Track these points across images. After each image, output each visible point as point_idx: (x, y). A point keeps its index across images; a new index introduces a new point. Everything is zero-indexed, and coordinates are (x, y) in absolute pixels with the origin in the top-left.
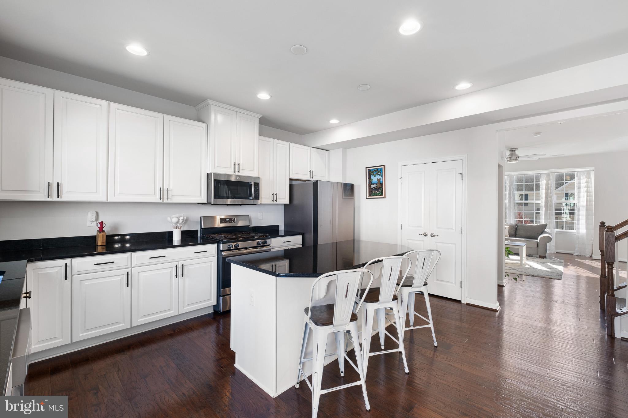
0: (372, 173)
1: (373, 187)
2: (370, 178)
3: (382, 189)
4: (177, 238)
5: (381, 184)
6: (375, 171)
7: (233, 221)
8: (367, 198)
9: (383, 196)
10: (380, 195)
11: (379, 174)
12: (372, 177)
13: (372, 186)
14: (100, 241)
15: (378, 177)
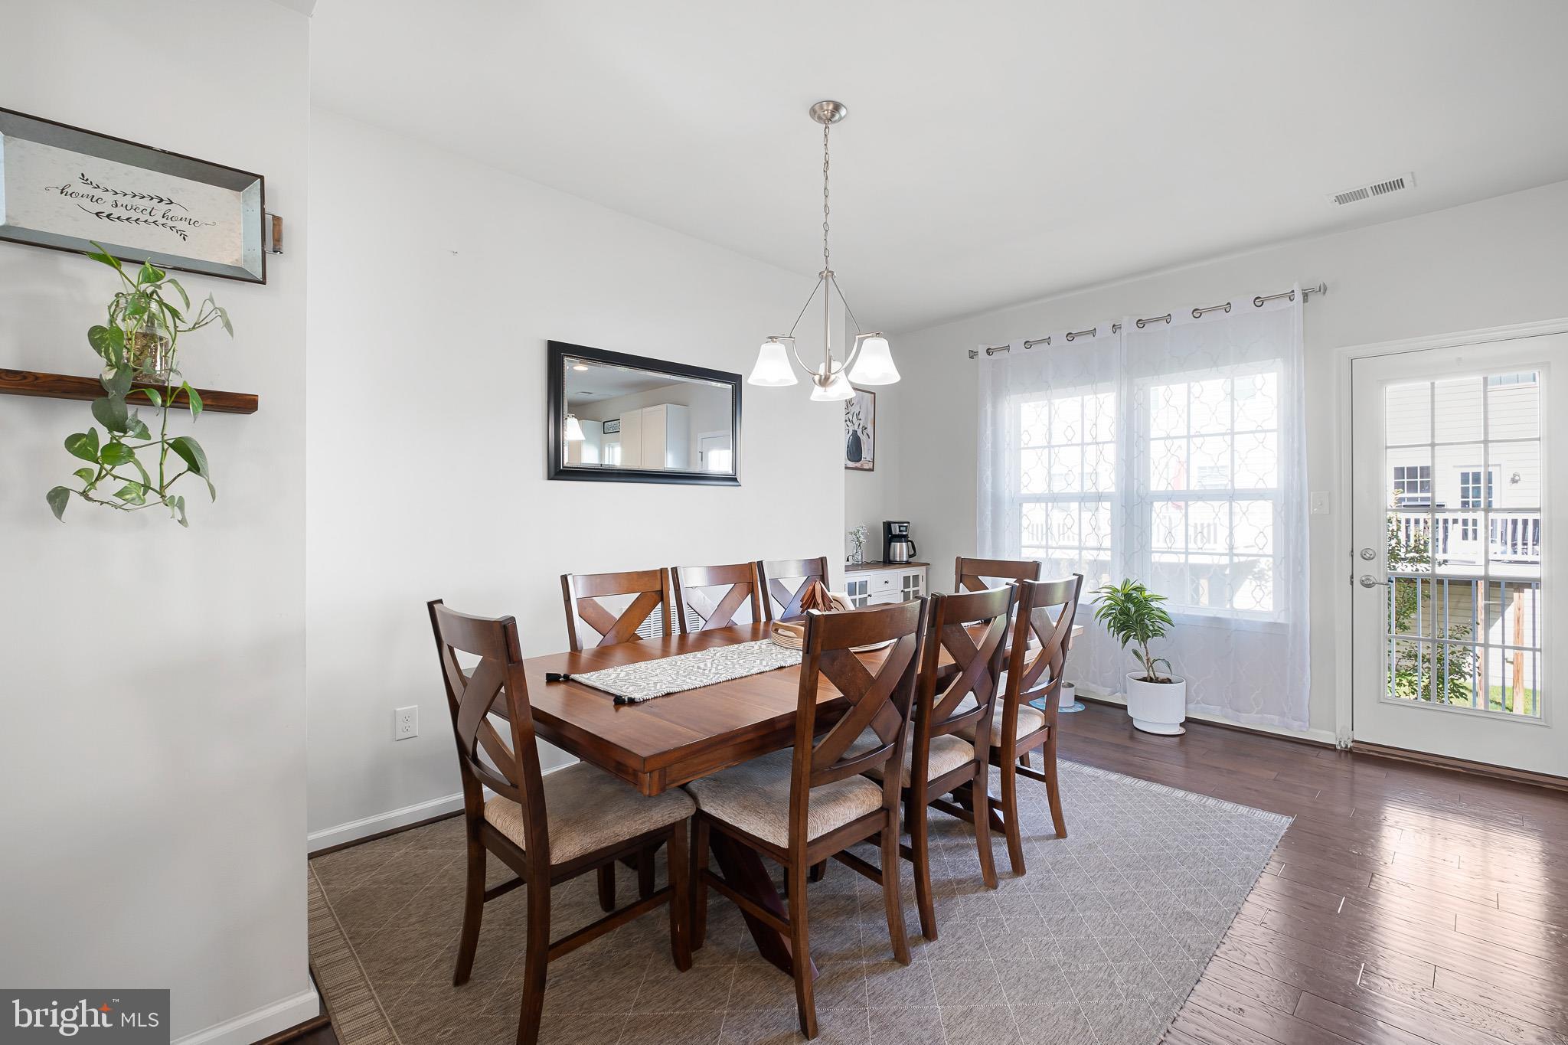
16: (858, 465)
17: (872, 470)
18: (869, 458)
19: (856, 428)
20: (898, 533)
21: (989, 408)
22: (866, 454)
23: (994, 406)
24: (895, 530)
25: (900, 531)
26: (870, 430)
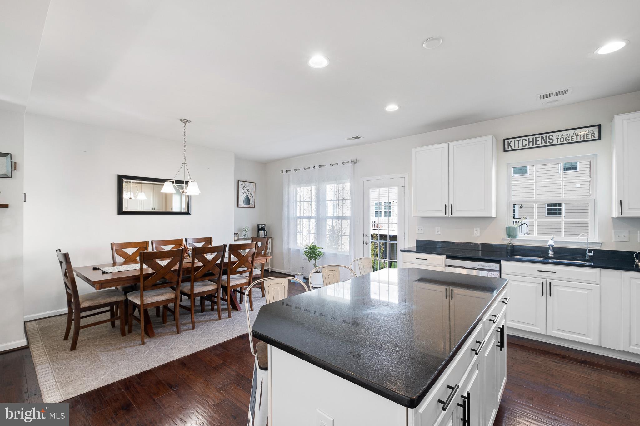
16: (248, 206)
17: (254, 208)
18: (253, 203)
19: (247, 194)
20: (261, 228)
21: (286, 189)
22: (252, 202)
23: (288, 189)
24: (260, 228)
25: (261, 227)
26: (253, 195)
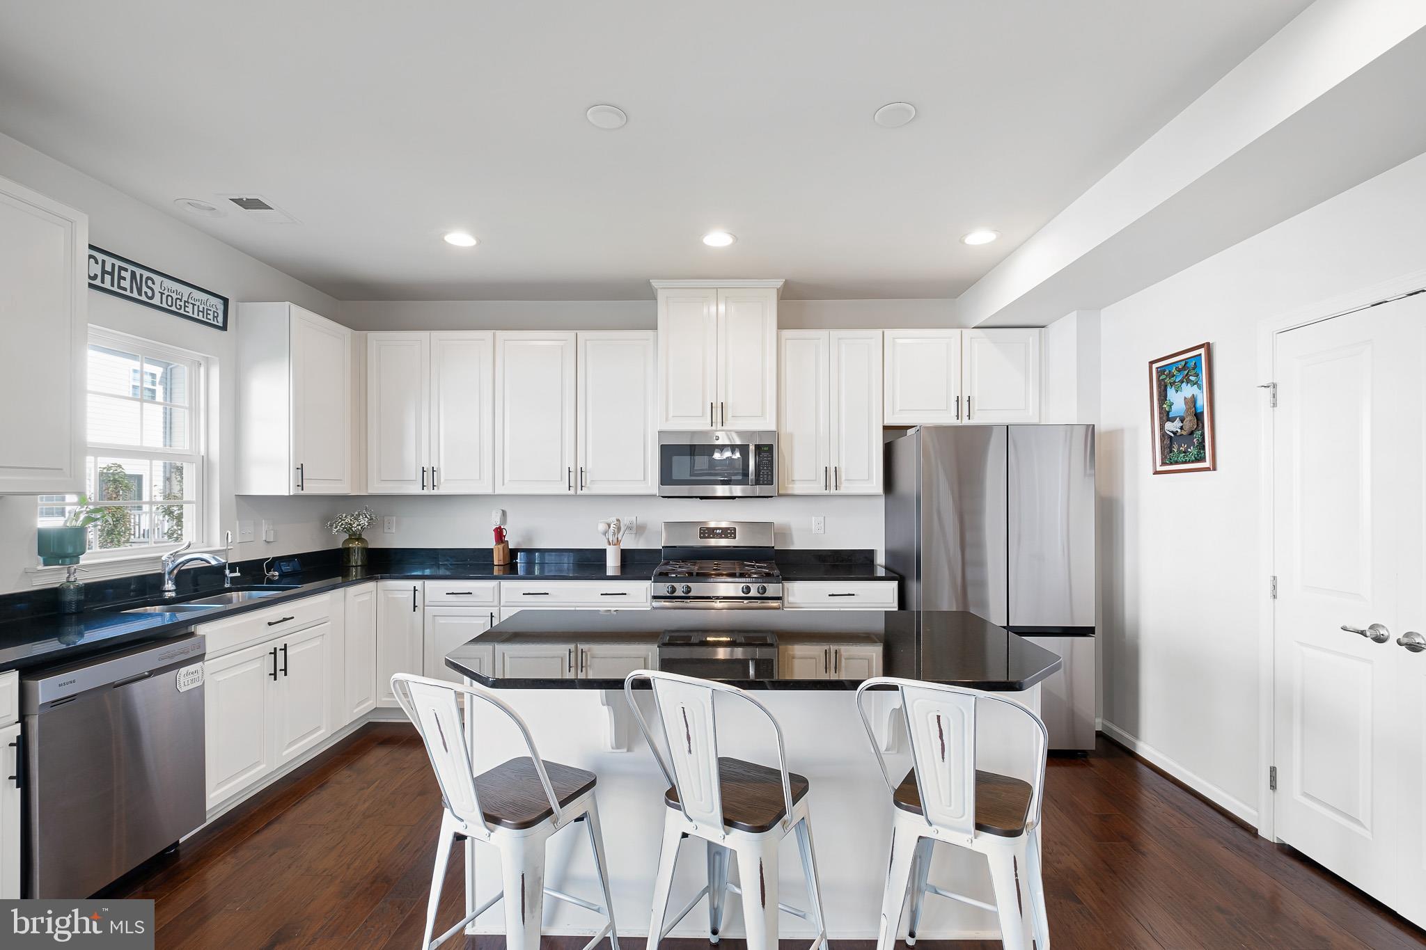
0: (1167, 381)
1: (1172, 432)
2: (1163, 397)
3: (1203, 435)
4: (612, 563)
5: (1198, 417)
6: (1179, 370)
7: (731, 534)
8: (1156, 473)
9: (1207, 464)
10: (1197, 460)
11: (1192, 378)
12: (1171, 392)
13: (1169, 426)
14: (497, 558)
15: (1188, 391)
